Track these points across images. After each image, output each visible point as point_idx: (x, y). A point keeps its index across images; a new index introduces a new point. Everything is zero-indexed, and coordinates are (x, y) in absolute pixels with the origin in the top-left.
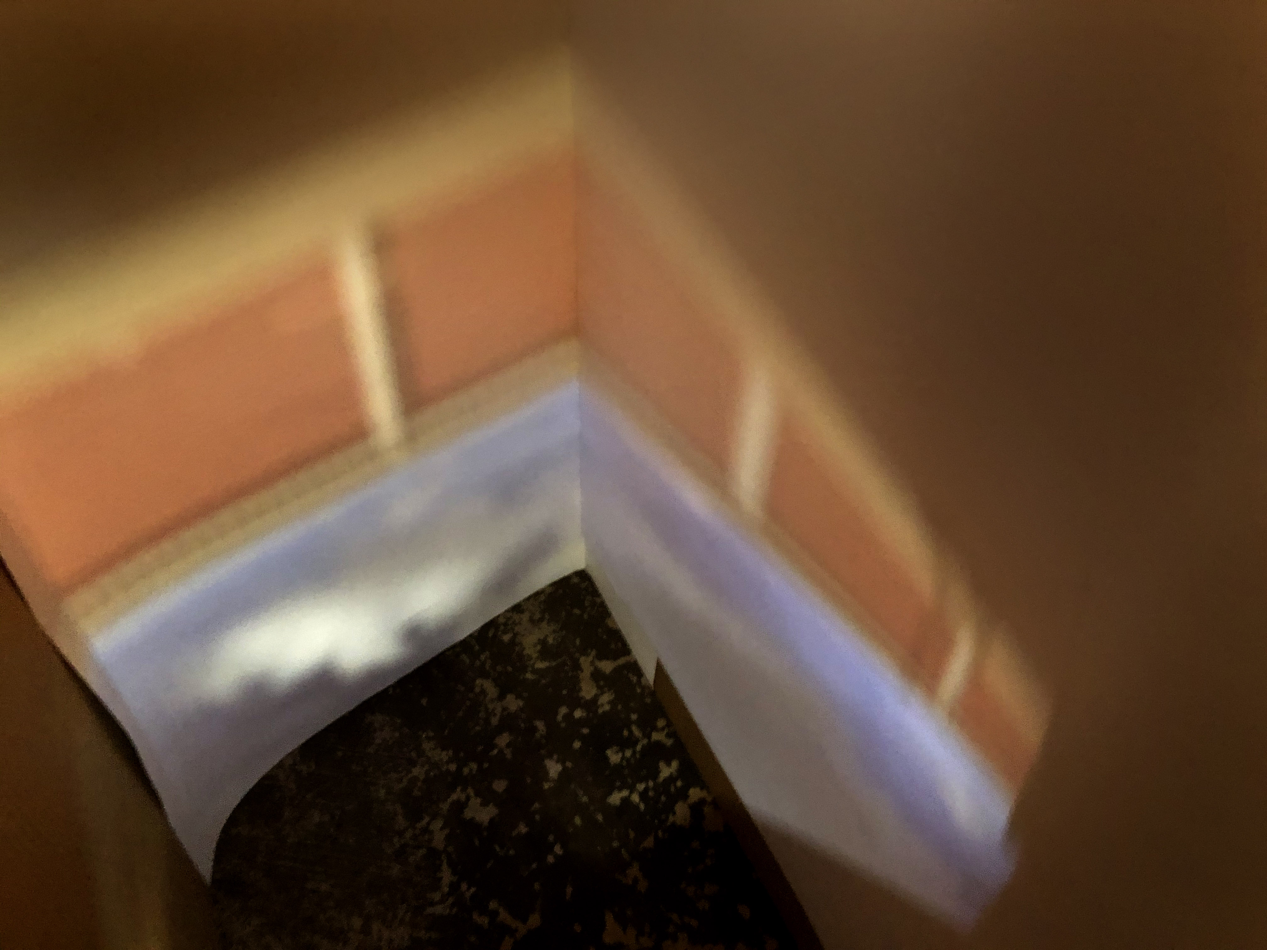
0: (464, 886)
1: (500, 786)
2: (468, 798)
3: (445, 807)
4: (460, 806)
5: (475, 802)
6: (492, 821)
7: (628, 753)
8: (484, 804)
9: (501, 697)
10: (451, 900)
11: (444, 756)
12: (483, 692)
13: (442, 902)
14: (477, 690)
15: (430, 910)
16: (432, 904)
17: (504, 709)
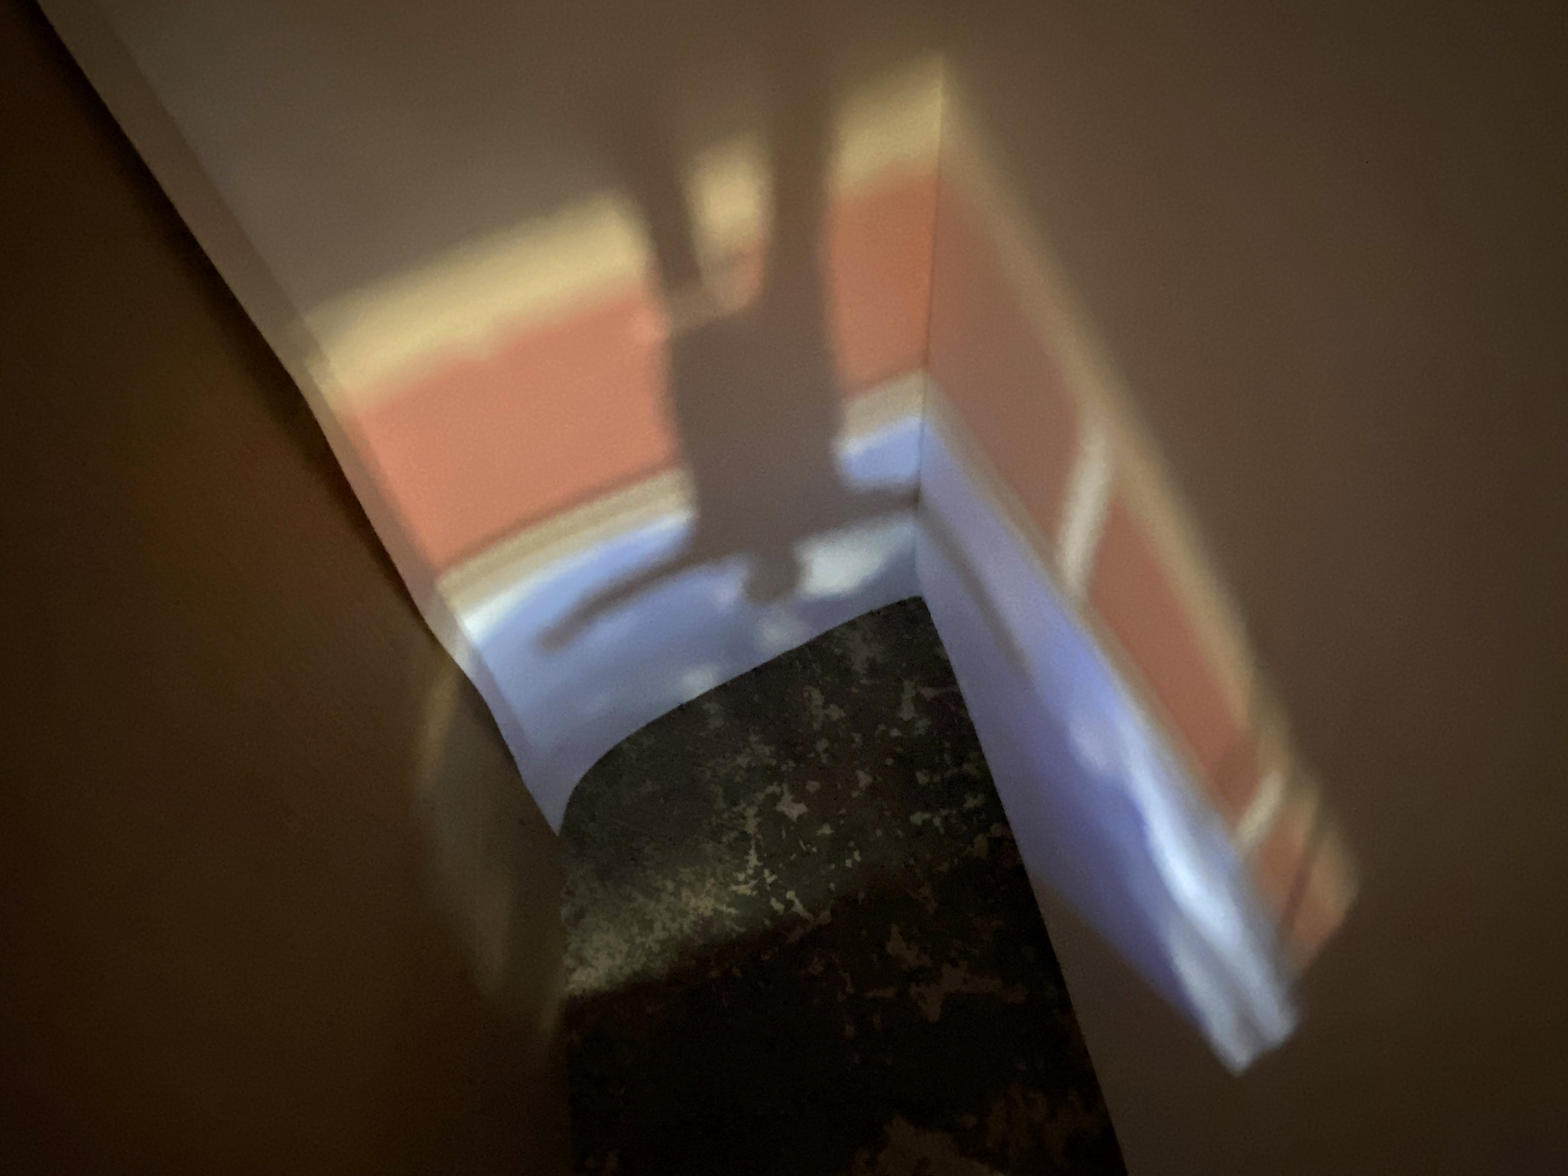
0: (767, 872)
1: (813, 786)
2: (782, 793)
3: (761, 796)
4: (775, 799)
5: (788, 797)
6: (800, 817)
7: (937, 778)
8: (797, 801)
9: (825, 707)
10: (753, 883)
11: (767, 750)
12: (810, 698)
13: (746, 882)
14: (806, 695)
15: (734, 888)
16: (738, 883)
17: (827, 716)
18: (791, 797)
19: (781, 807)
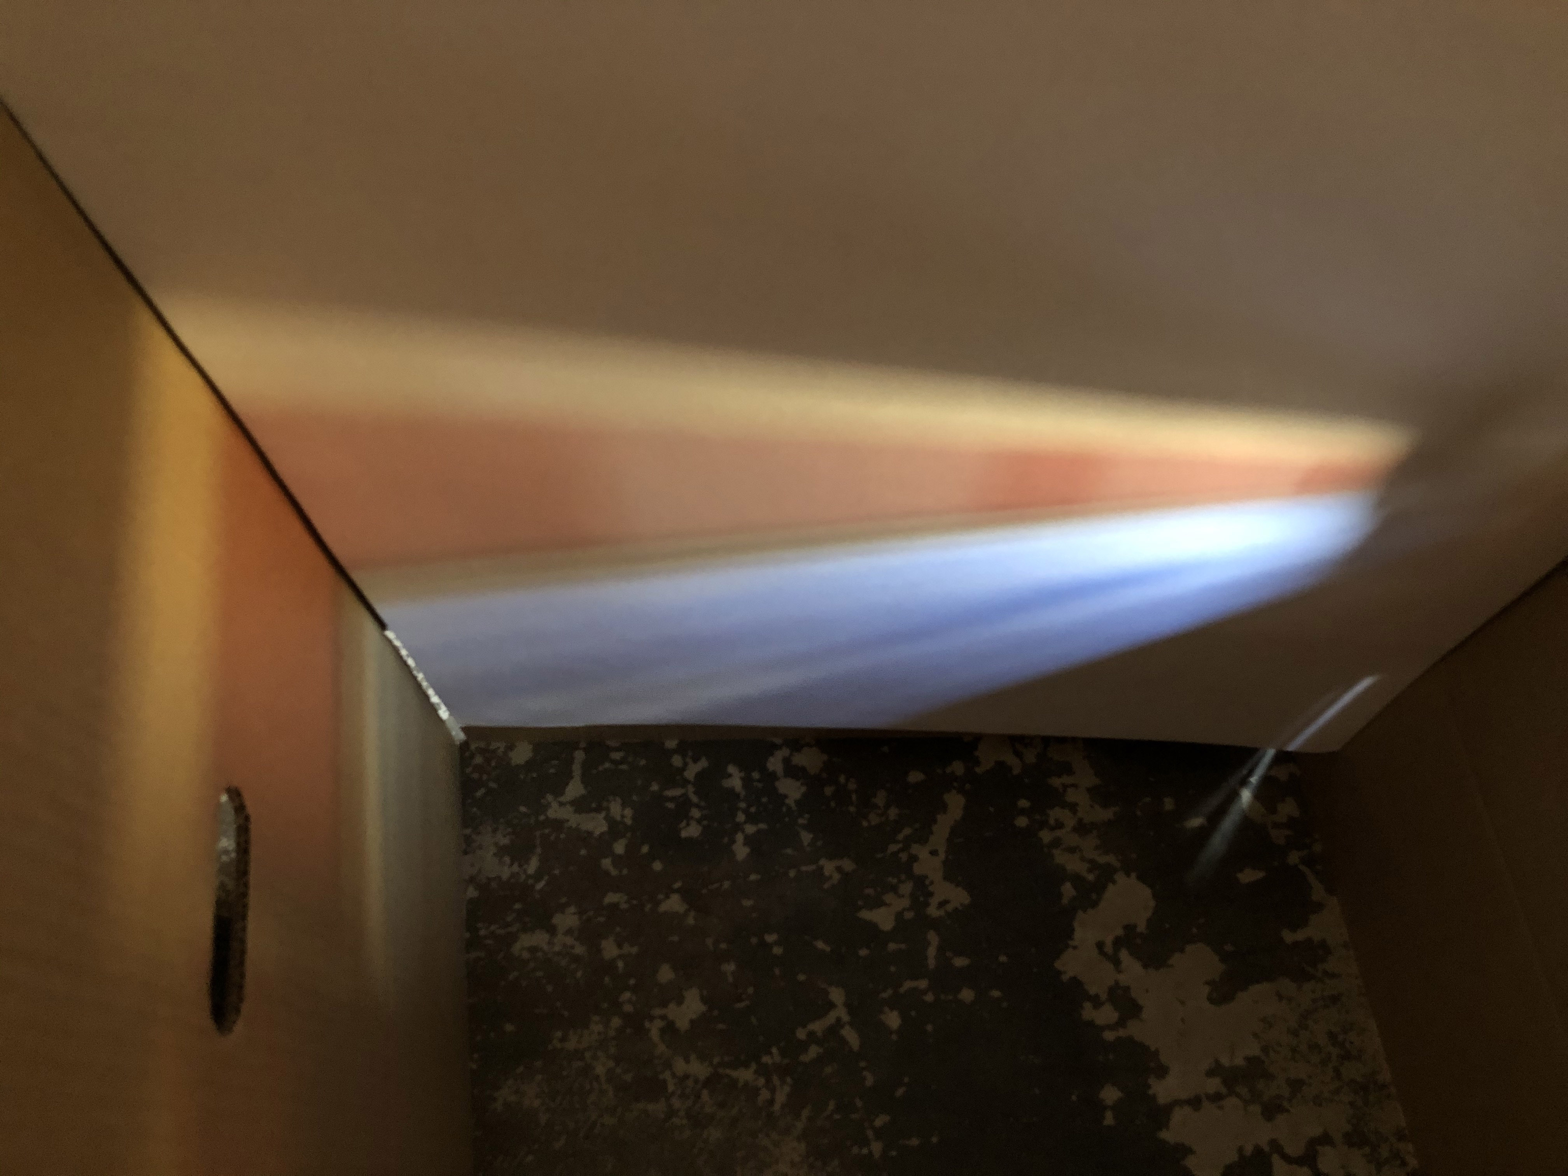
0: (766, 1059)
1: (666, 974)
2: (663, 1017)
3: (661, 1048)
4: (670, 1029)
5: (672, 1011)
6: (704, 1000)
7: (696, 813)
8: (680, 1001)
9: (552, 930)
10: (776, 1080)
11: (596, 1027)
12: (533, 950)
13: (773, 1091)
14: (526, 955)
15: (777, 1107)
16: (771, 1102)
17: (569, 932)
18: (672, 1006)
19: (683, 1024)
